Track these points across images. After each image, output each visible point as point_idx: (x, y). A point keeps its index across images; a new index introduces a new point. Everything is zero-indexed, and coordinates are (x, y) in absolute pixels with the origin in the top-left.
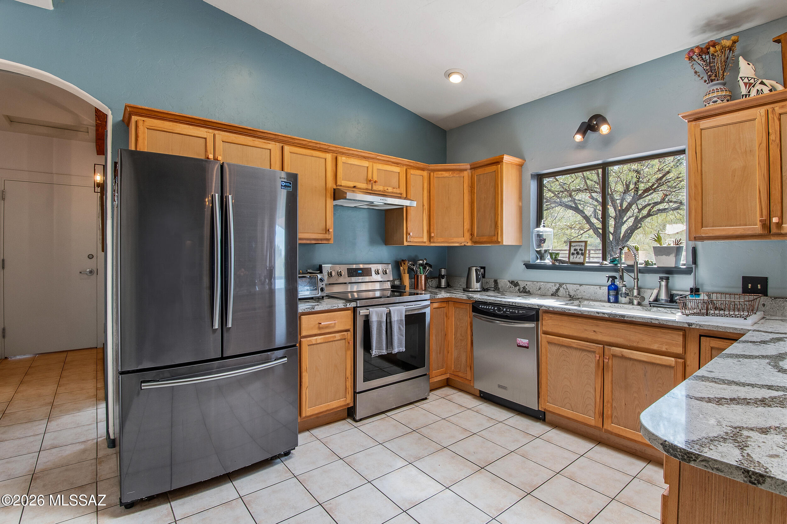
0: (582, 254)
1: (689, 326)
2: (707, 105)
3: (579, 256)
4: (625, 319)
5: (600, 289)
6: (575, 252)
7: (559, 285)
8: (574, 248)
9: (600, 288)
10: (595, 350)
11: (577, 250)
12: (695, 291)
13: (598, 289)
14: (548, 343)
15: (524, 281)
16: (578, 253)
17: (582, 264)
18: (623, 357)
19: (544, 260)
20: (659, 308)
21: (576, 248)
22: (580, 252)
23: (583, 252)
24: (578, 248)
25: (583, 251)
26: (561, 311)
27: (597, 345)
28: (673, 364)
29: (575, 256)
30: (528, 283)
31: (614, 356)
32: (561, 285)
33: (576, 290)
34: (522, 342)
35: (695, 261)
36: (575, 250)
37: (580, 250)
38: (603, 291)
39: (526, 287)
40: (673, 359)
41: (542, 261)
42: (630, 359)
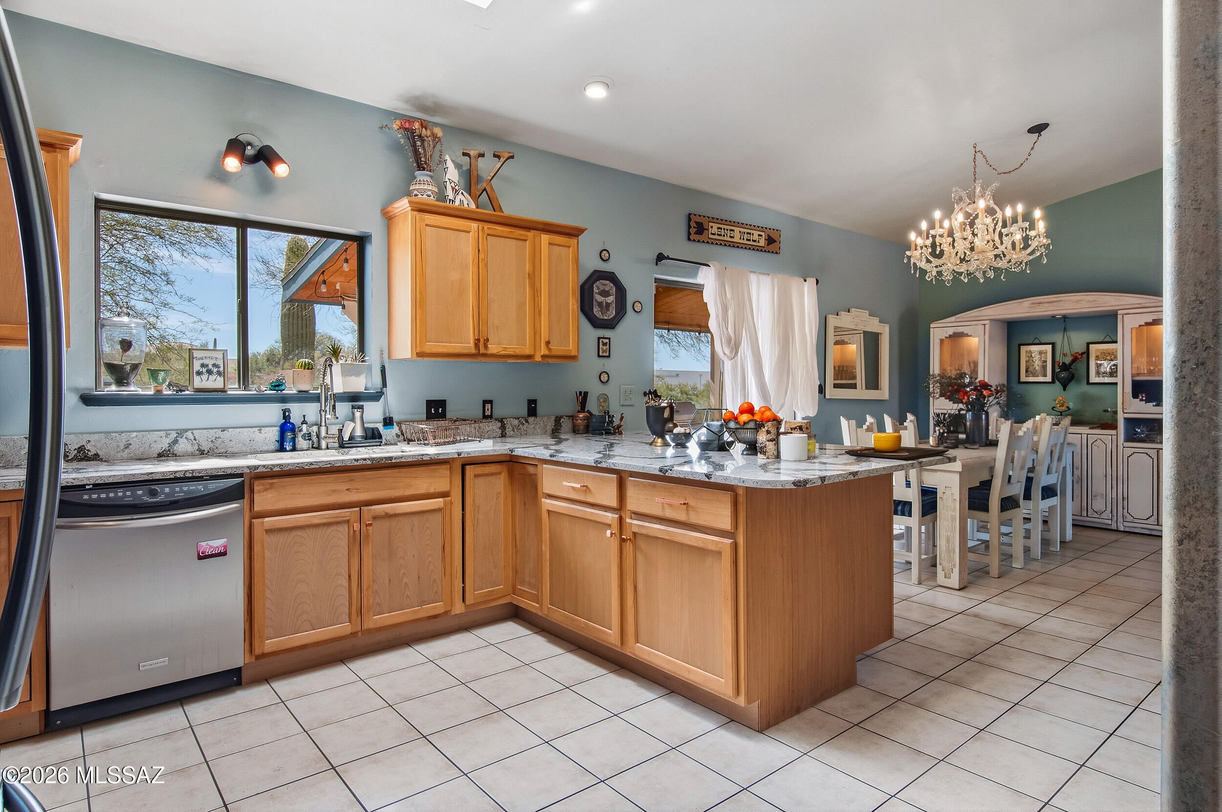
0: (219, 373)
1: (459, 455)
2: (420, 196)
3: (212, 377)
4: (393, 461)
5: (260, 433)
6: (204, 370)
7: (177, 433)
8: (201, 362)
9: (260, 430)
10: (348, 518)
11: (207, 366)
12: (388, 422)
13: (257, 432)
14: (266, 532)
15: (82, 433)
16: (210, 372)
17: (223, 391)
18: (388, 516)
19: (128, 384)
20: (358, 449)
21: (206, 362)
22: (215, 370)
23: (221, 369)
24: (210, 363)
25: (220, 367)
26: (297, 468)
27: (351, 510)
28: (442, 505)
29: (205, 377)
30: (93, 438)
31: (375, 518)
32: (181, 433)
33: (213, 439)
34: (211, 547)
35: (384, 384)
36: (203, 365)
37: (214, 365)
38: (266, 434)
39: (88, 447)
40: (441, 499)
41: (123, 388)
42: (396, 515)
